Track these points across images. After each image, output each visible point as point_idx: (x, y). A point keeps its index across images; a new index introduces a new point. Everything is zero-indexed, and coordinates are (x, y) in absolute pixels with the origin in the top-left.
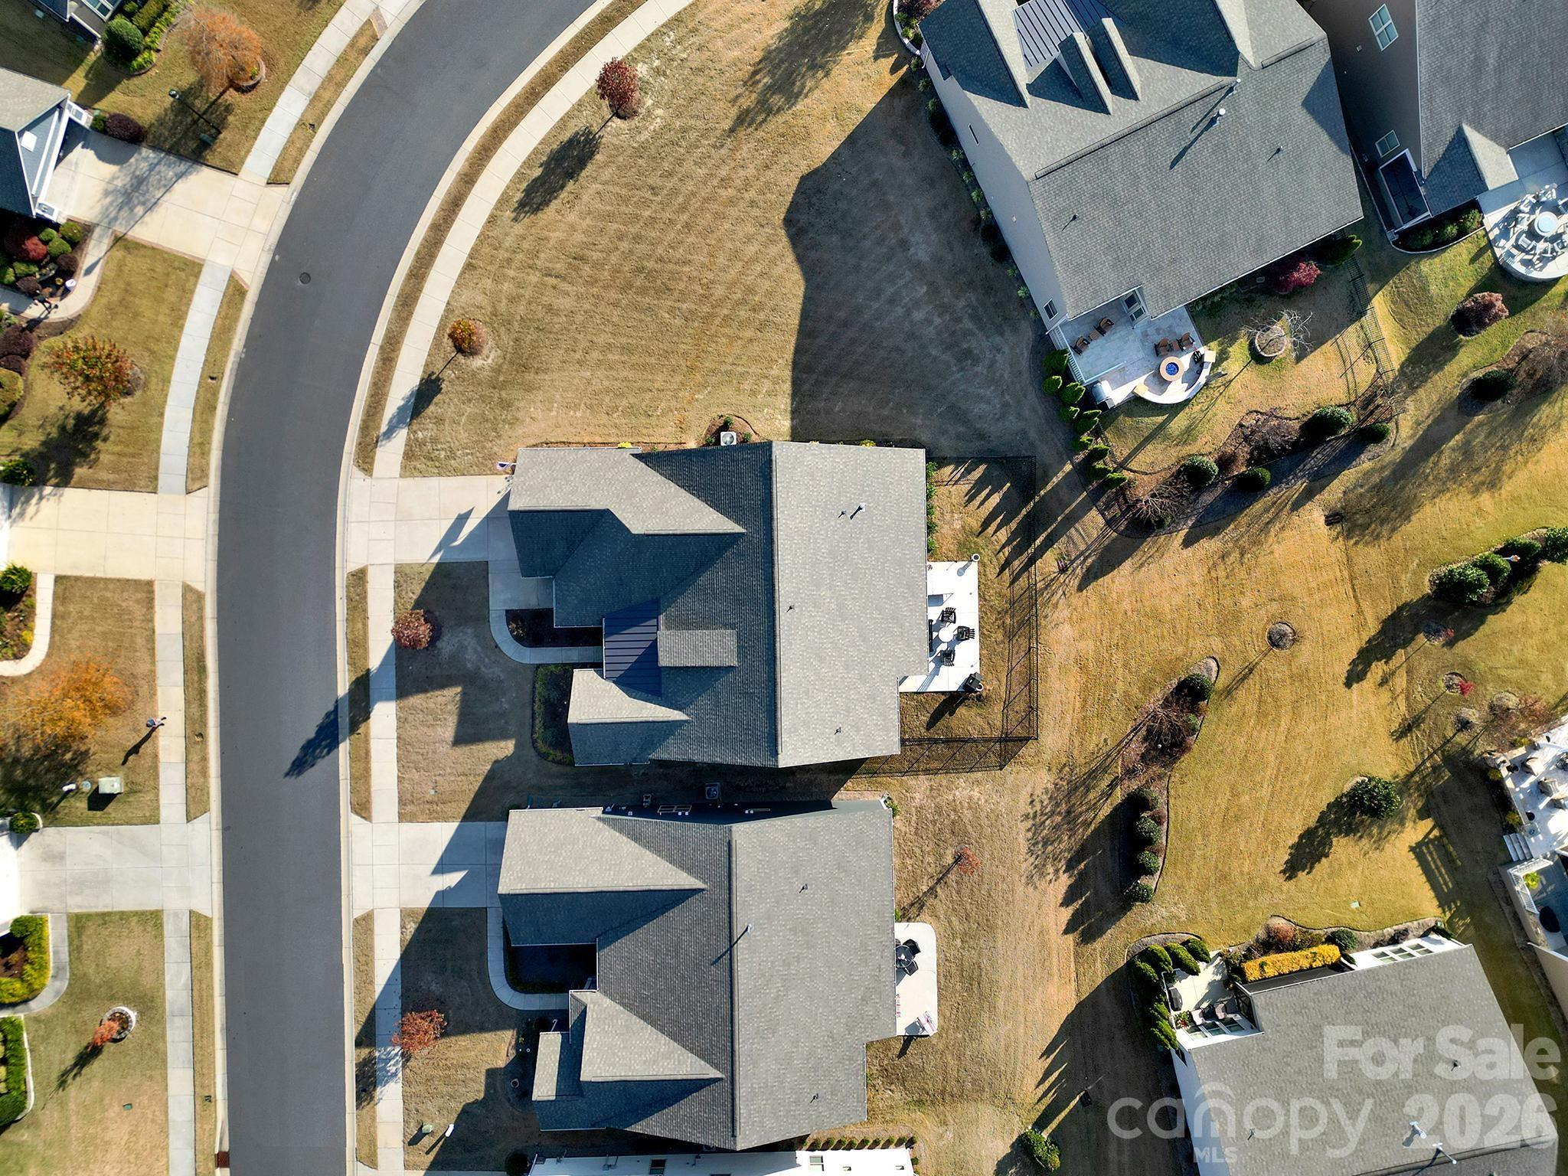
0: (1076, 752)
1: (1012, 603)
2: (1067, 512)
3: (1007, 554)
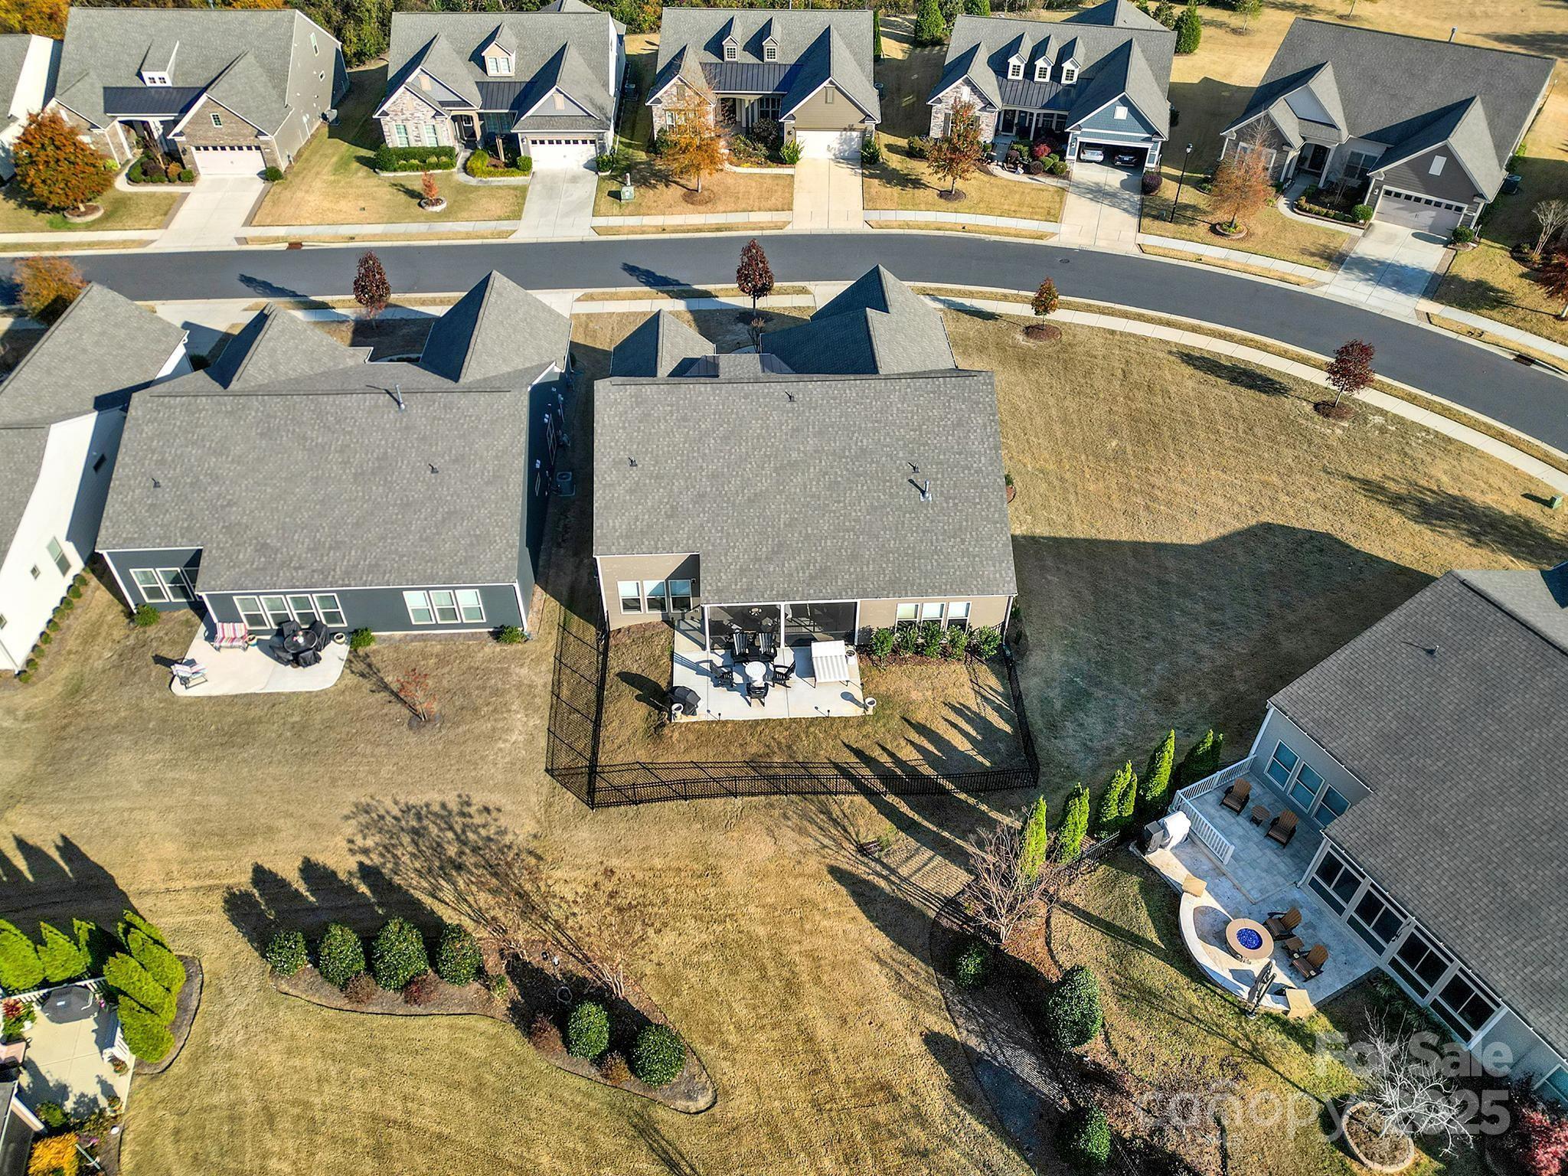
0: (559, 873)
1: (804, 766)
3: (881, 760)
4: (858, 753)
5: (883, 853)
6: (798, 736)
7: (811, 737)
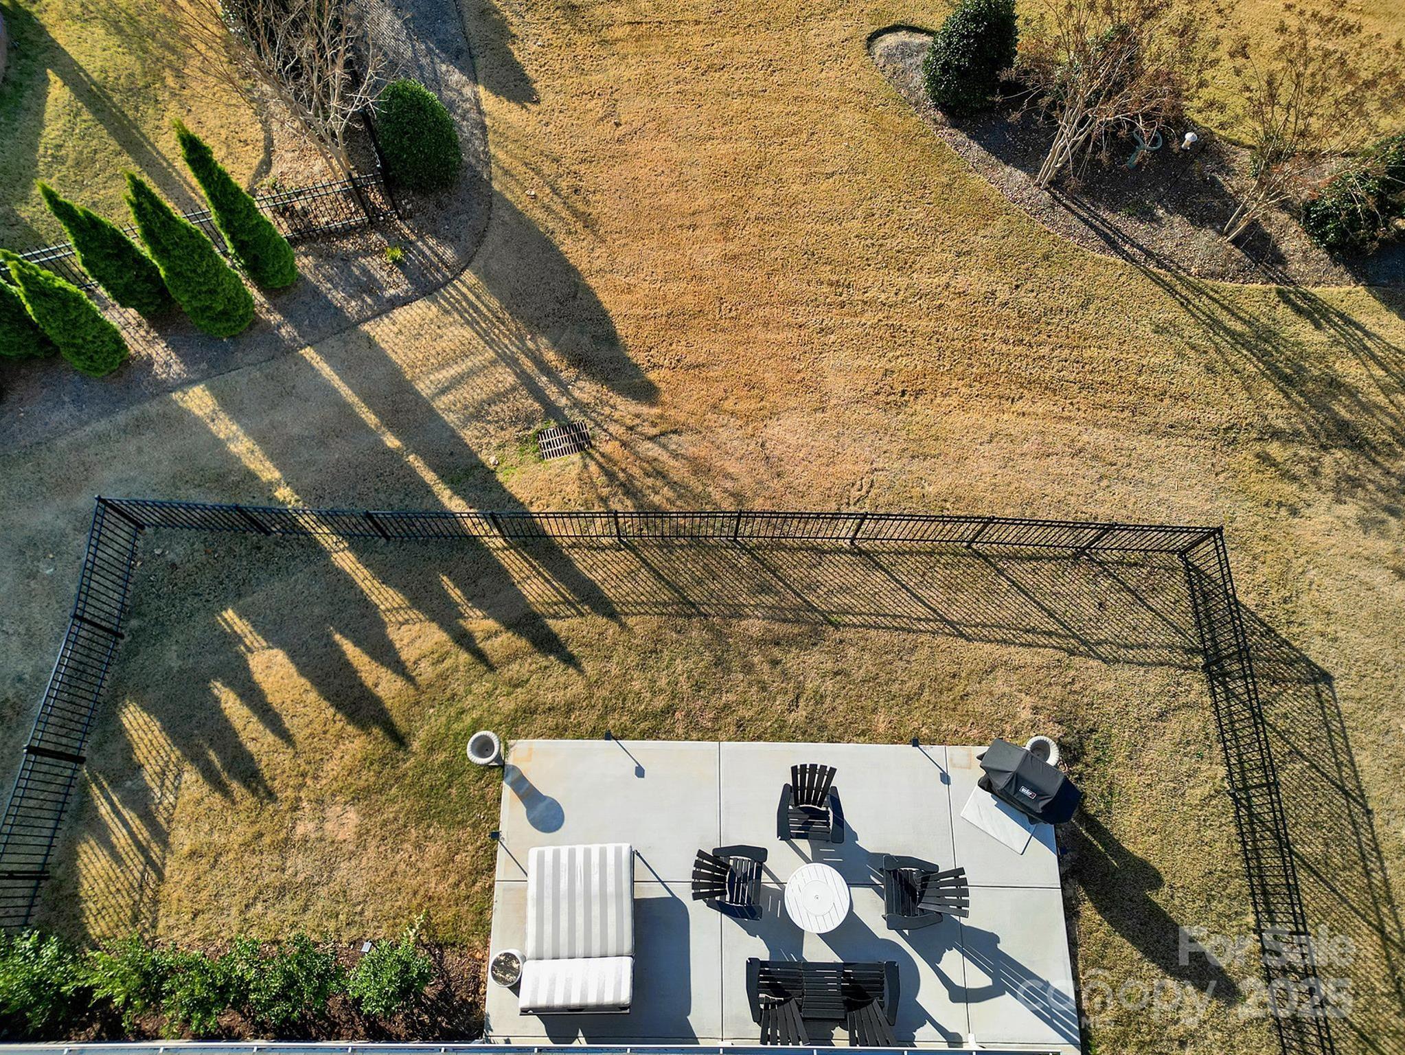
0: (1214, 418)
1: (687, 608)
2: (371, 419)
3: (491, 624)
4: (547, 643)
5: (538, 426)
6: (698, 687)
7: (663, 683)
